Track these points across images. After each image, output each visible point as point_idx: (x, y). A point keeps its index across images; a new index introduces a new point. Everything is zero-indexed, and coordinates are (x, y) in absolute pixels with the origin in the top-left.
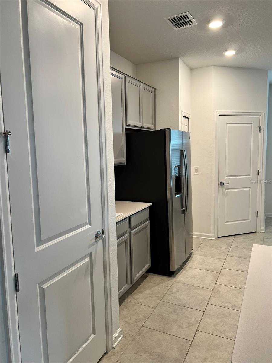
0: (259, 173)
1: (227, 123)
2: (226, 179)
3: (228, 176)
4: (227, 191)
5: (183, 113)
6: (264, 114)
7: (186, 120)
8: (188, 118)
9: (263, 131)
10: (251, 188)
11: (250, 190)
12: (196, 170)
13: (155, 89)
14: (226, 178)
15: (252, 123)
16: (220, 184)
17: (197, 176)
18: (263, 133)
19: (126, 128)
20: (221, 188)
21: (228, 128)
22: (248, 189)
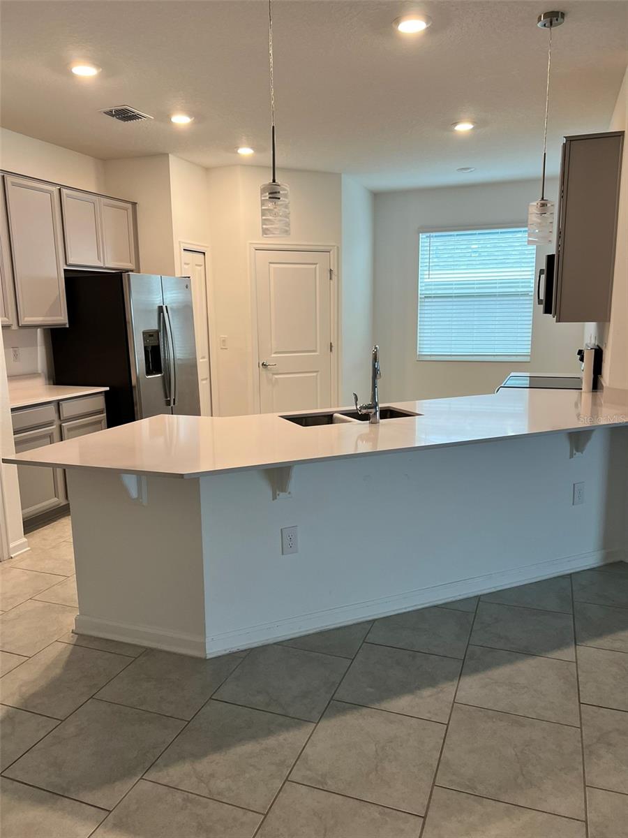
0: (333, 349)
1: (270, 263)
2: (272, 358)
3: (276, 353)
4: (276, 376)
5: (182, 244)
6: (338, 247)
7: (202, 256)
8: (204, 253)
9: (336, 278)
10: (319, 373)
11: (317, 376)
12: (224, 341)
13: (134, 204)
14: (273, 355)
15: (316, 264)
16: (263, 364)
17: (225, 350)
18: (336, 280)
19: (65, 270)
20: (264, 372)
21: (272, 270)
22: (315, 374)
